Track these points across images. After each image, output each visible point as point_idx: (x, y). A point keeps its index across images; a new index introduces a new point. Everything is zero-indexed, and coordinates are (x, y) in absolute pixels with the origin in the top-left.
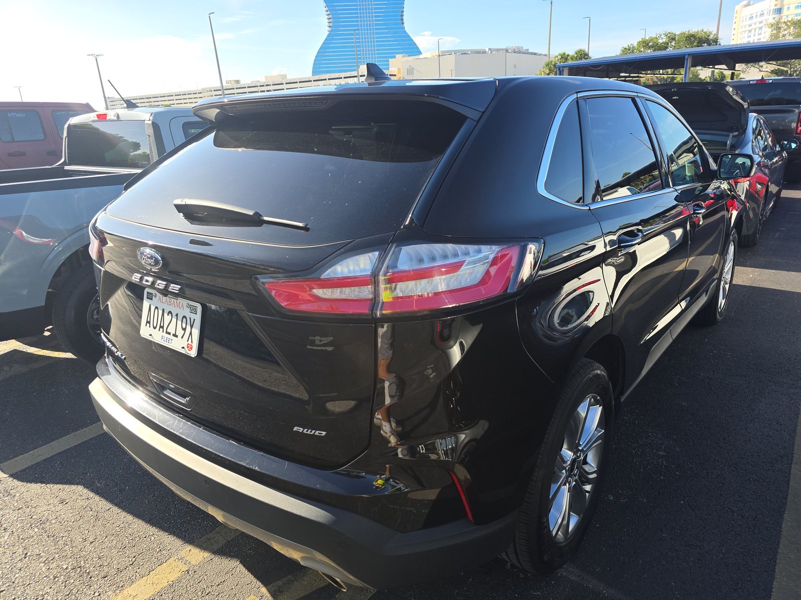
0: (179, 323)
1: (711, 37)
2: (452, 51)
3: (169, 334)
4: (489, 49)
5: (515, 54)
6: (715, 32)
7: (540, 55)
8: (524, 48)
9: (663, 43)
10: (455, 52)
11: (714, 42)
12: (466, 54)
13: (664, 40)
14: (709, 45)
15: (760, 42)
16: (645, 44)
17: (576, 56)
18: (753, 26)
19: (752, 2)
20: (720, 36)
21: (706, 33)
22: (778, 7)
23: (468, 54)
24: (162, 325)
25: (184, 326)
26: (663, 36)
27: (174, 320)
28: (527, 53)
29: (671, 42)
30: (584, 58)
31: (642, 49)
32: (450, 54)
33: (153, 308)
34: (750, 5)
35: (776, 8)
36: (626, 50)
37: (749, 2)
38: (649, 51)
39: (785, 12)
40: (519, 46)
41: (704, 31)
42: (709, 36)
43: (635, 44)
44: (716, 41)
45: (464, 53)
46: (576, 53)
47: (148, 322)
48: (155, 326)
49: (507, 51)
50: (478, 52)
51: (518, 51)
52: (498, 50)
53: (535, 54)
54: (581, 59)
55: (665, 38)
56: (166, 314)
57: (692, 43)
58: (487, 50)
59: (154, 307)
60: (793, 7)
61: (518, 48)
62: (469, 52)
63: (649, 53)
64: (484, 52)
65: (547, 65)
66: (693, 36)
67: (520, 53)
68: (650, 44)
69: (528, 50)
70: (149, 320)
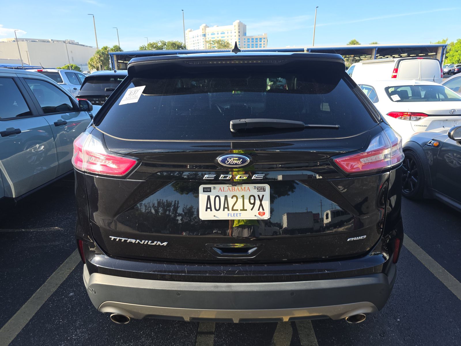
0: (246, 201)
1: (183, 45)
2: (24, 39)
3: (236, 210)
4: (52, 40)
5: (70, 44)
6: (184, 43)
7: (86, 46)
8: (75, 42)
9: (160, 46)
10: (27, 40)
11: (184, 47)
12: (35, 41)
13: (161, 45)
14: (182, 49)
15: (199, 50)
16: (152, 45)
17: (114, 49)
18: (195, 42)
19: (192, 30)
20: (186, 45)
21: (180, 43)
22: (204, 33)
23: (36, 42)
24: (226, 206)
25: (252, 201)
26: (160, 42)
27: (240, 200)
28: (77, 44)
29: (164, 46)
30: (119, 50)
31: (150, 48)
32: (23, 41)
34: (192, 31)
35: (203, 34)
36: (142, 48)
37: (191, 30)
38: (154, 50)
39: (207, 36)
40: (72, 40)
41: (179, 42)
42: (181, 44)
43: (146, 45)
44: (185, 47)
45: (34, 41)
46: (114, 47)
47: (209, 208)
48: (217, 209)
49: (64, 42)
50: (44, 41)
51: (72, 43)
52: (58, 41)
53: (83, 46)
54: (117, 51)
55: (161, 43)
56: (229, 199)
57: (174, 47)
58: (50, 40)
59: (214, 196)
60: (210, 34)
61: (72, 41)
62: (37, 41)
63: (154, 51)
64: (48, 42)
65: (98, 53)
66: (174, 44)
67: (73, 44)
68: (154, 46)
69: (78, 43)
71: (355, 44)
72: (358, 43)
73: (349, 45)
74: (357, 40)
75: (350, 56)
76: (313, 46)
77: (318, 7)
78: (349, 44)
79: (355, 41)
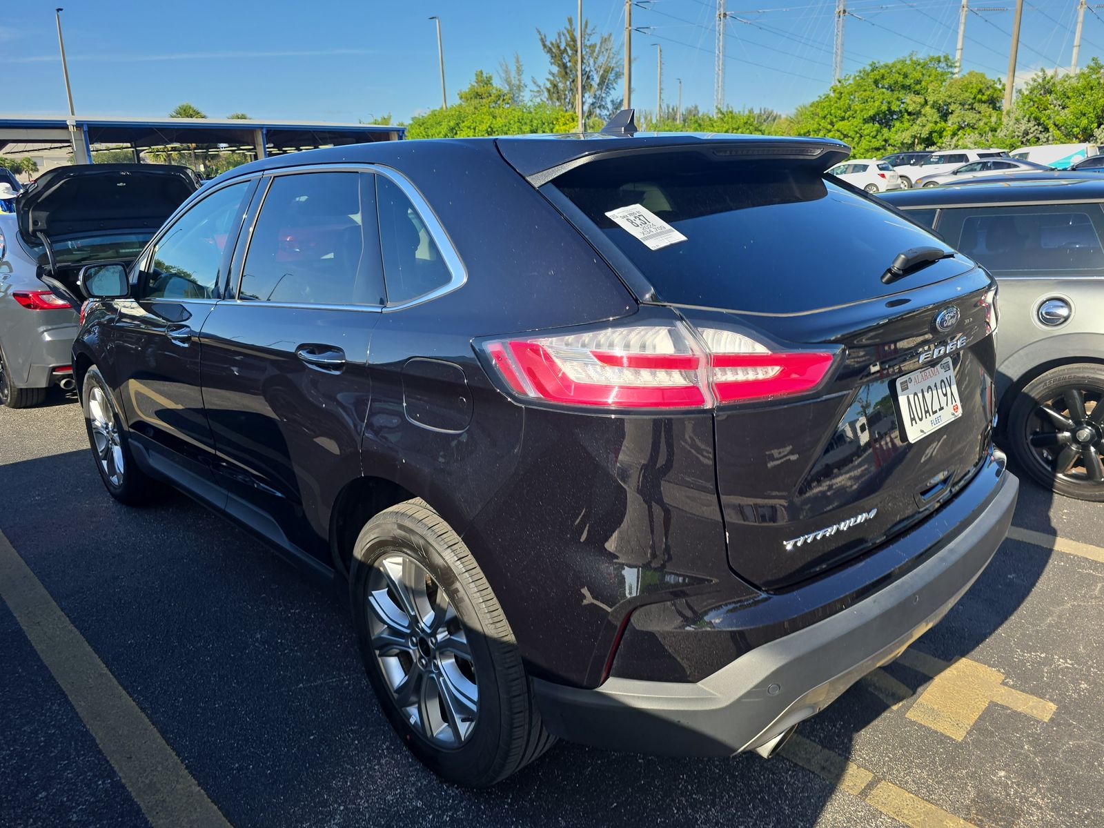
0: (940, 391)
3: (936, 412)
24: (926, 409)
25: (944, 391)
27: (935, 392)
33: (911, 397)
47: (913, 419)
48: (920, 417)
56: (926, 394)
59: (913, 395)
70: (912, 417)
71: (191, 117)
72: (198, 113)
73: (175, 117)
74: (195, 106)
75: (185, 145)
76: (73, 114)
77: (61, 10)
78: (175, 114)
79: (190, 108)
